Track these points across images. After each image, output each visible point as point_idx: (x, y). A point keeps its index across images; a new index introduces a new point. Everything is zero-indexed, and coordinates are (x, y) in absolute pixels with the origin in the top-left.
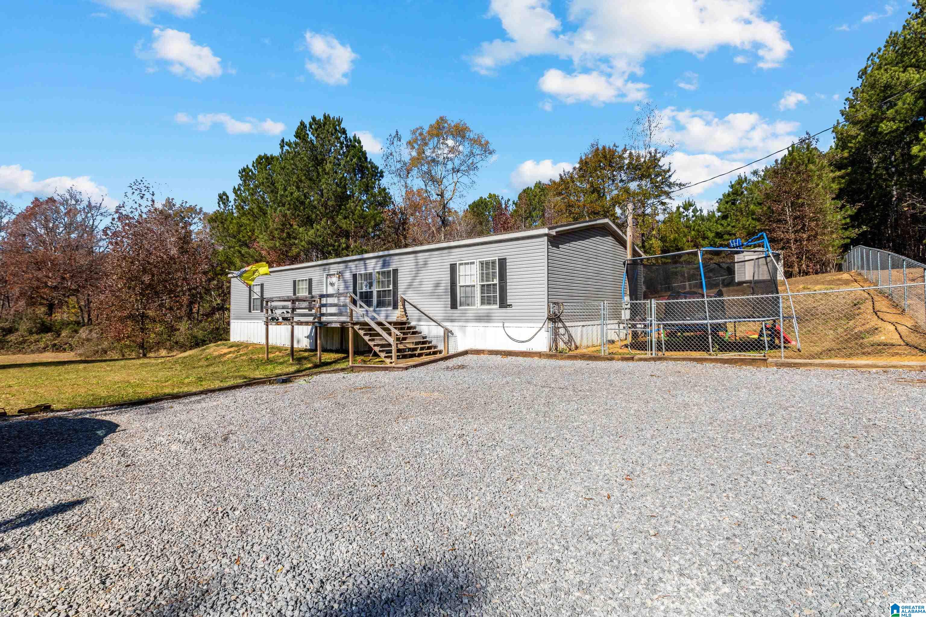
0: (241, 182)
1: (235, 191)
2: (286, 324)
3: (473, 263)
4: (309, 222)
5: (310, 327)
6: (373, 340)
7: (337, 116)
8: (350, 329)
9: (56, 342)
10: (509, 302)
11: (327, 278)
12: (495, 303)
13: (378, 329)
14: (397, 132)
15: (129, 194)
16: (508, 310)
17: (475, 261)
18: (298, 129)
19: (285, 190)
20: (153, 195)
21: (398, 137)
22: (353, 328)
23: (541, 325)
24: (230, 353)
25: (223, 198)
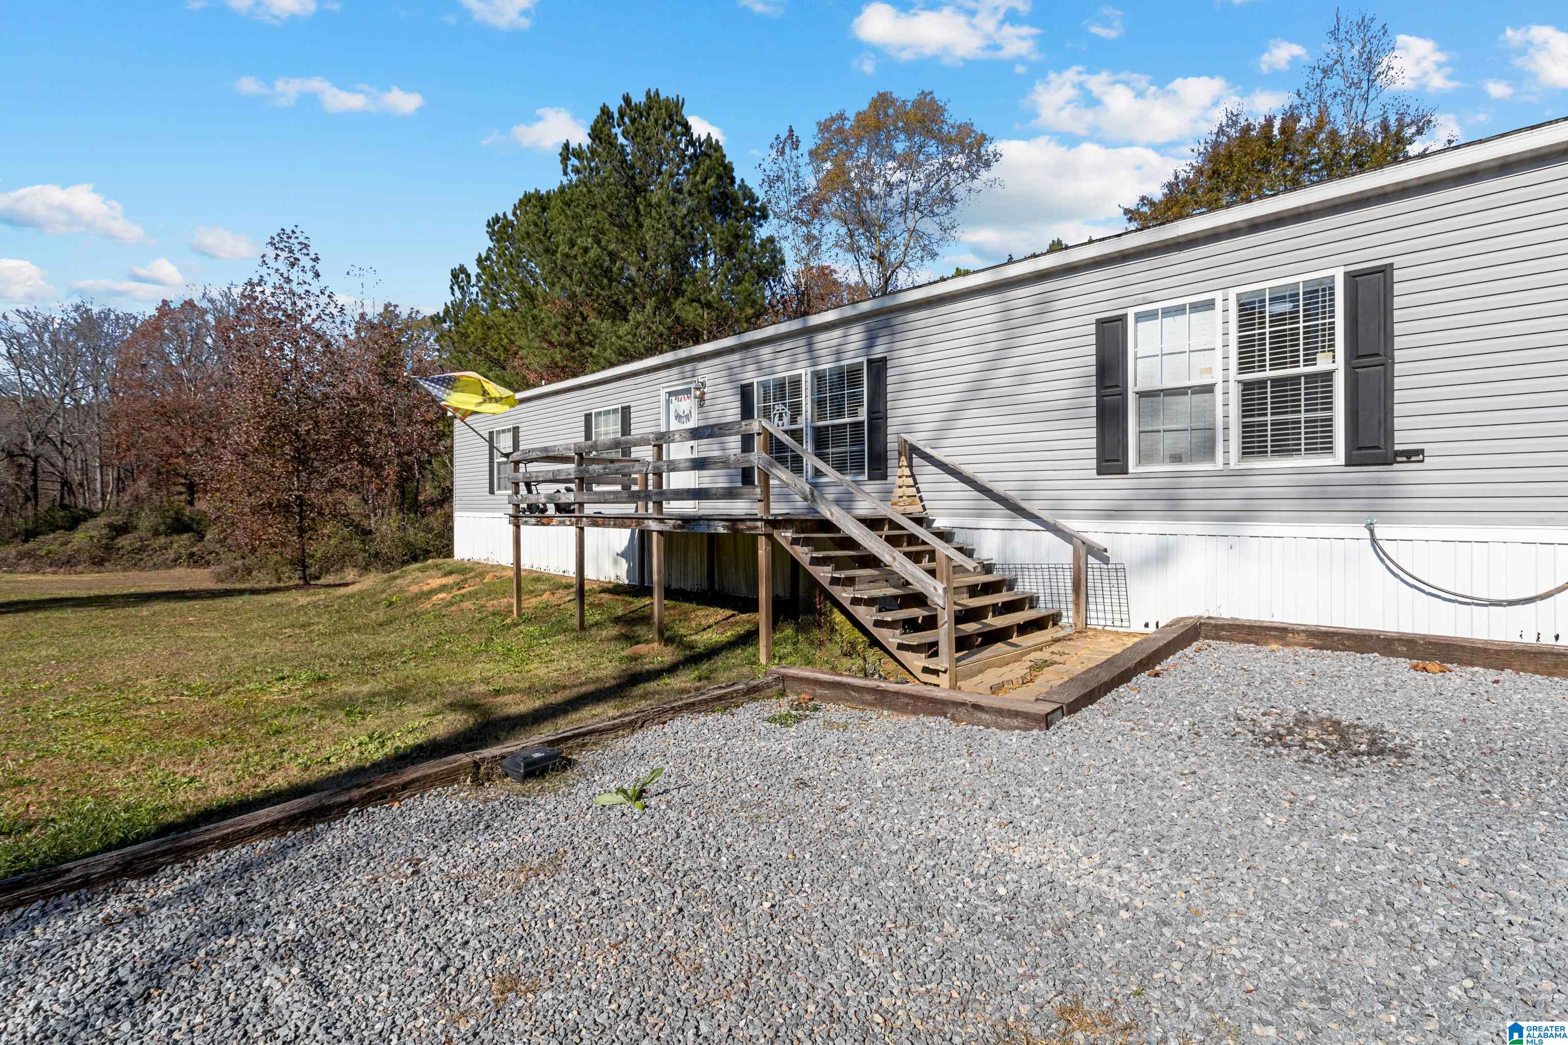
0: (491, 245)
1: (480, 261)
2: (562, 523)
3: (1209, 305)
4: (620, 312)
5: (627, 533)
6: (850, 582)
7: (672, 96)
8: (762, 541)
9: (195, 549)
10: (1402, 440)
11: (668, 402)
13: (873, 543)
14: (791, 131)
15: (270, 261)
16: (1400, 472)
17: (1218, 295)
18: (597, 122)
19: (572, 244)
20: (316, 260)
21: (793, 140)
22: (769, 537)
24: (443, 588)
25: (458, 275)
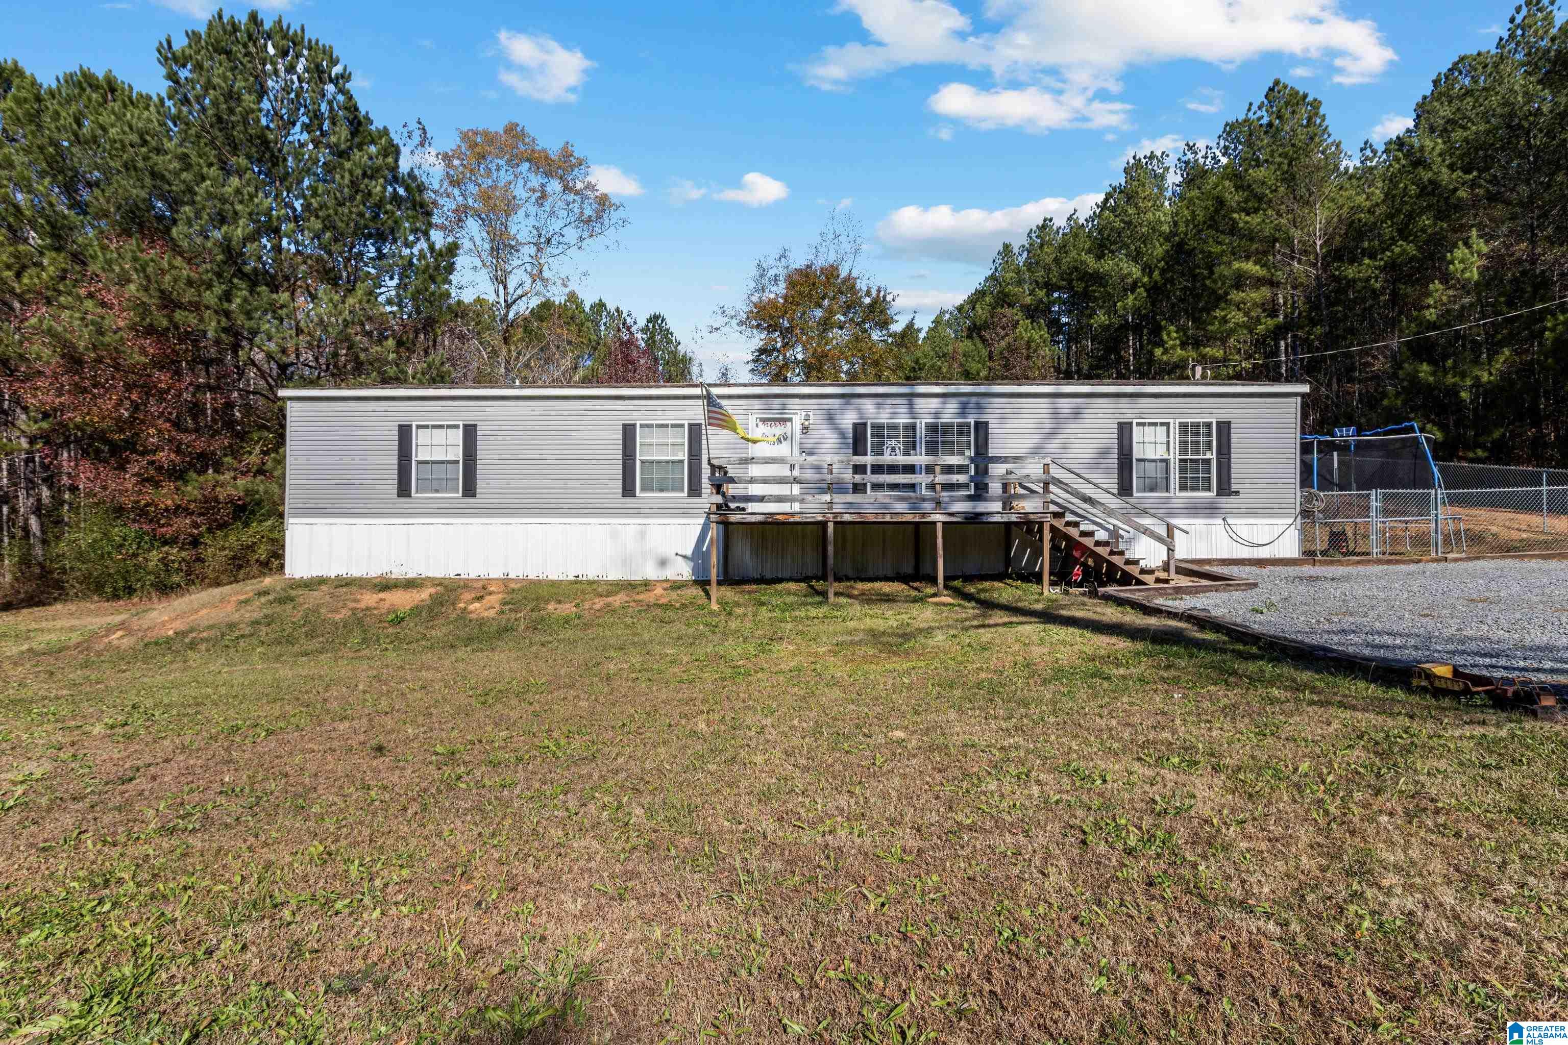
3: (1166, 424)
10: (1234, 487)
12: (1209, 489)
16: (1232, 499)
17: (1171, 421)
23: (1291, 521)
